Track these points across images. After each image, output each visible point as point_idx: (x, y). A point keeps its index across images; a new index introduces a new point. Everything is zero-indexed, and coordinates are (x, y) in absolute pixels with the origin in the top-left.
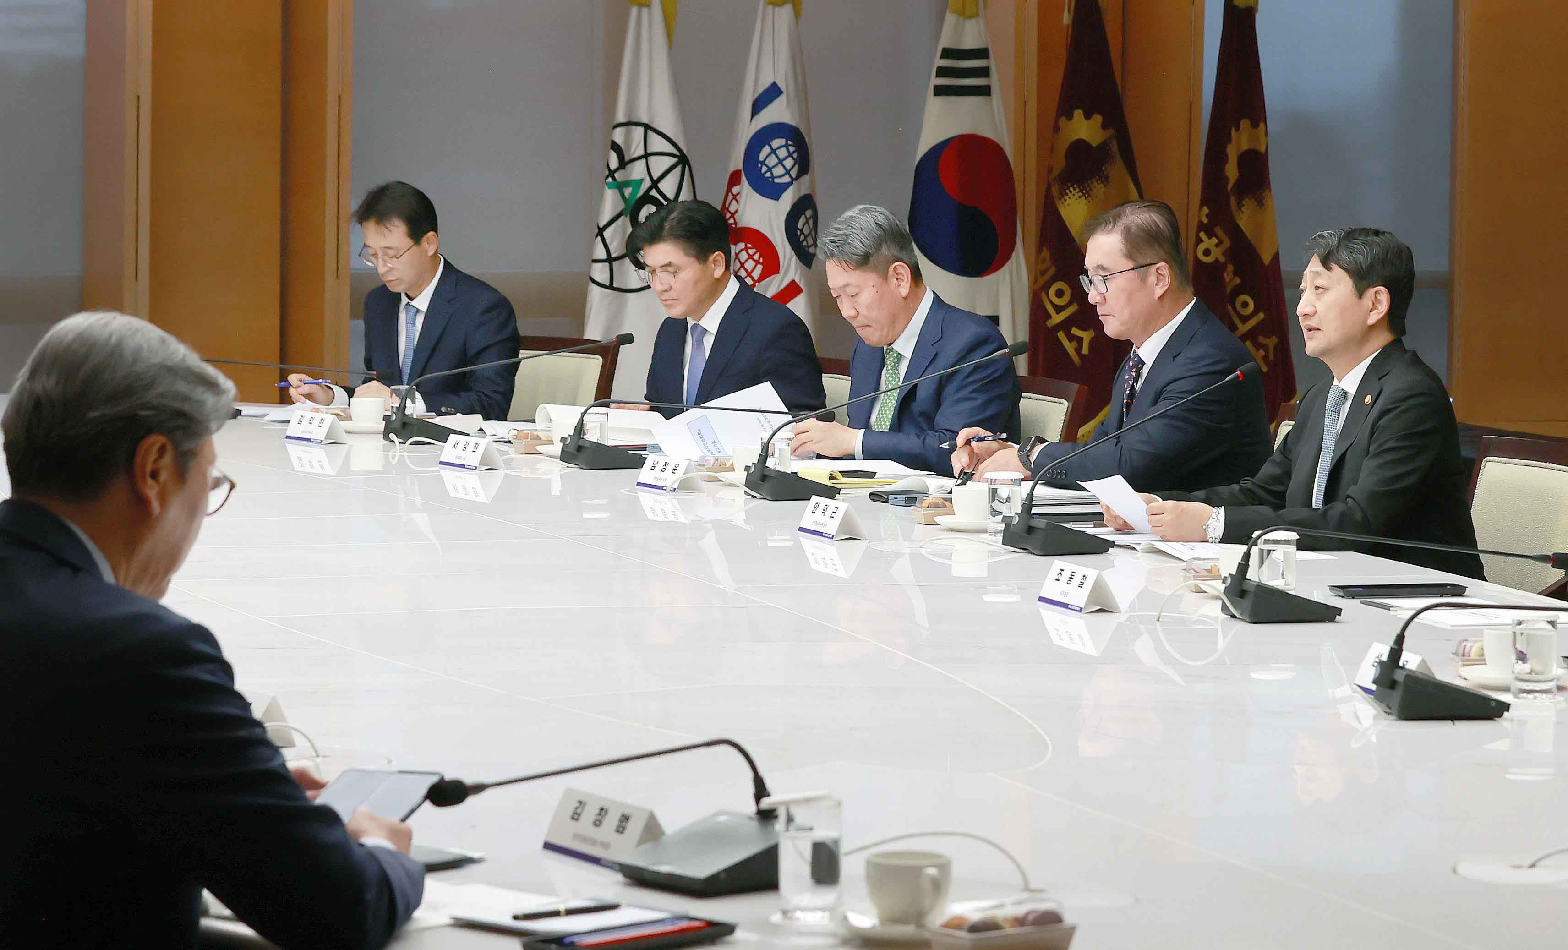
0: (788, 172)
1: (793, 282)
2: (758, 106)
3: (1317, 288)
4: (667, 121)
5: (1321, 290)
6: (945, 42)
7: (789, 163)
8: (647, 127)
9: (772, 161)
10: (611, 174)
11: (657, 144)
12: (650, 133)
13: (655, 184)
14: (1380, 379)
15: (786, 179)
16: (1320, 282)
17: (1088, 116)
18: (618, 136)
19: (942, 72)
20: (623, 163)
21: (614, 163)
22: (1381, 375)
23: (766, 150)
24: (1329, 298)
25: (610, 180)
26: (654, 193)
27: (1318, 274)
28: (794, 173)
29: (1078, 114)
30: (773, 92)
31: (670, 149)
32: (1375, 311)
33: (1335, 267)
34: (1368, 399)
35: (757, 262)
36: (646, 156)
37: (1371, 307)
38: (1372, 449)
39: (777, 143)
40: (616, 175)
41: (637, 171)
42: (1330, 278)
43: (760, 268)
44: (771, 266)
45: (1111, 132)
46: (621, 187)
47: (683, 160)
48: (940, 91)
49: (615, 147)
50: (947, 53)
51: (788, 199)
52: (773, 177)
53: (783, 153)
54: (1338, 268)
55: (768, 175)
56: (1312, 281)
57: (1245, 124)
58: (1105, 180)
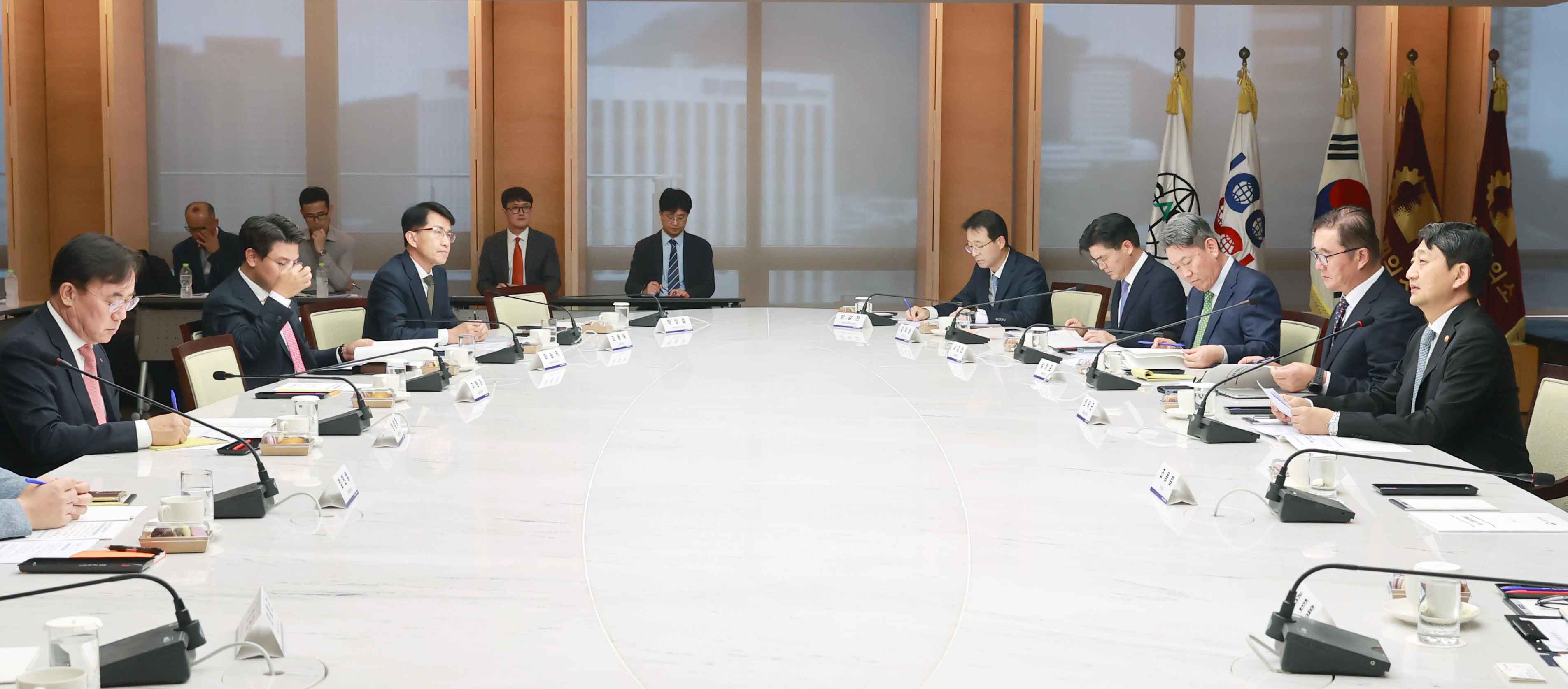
0: (1248, 199)
1: (1249, 255)
2: (1233, 165)
3: (1422, 261)
4: (1185, 172)
5: (1423, 263)
6: (1334, 131)
7: (1248, 194)
8: (1175, 176)
9: (1240, 193)
10: (1156, 199)
11: (1180, 184)
12: (1177, 179)
13: (1178, 204)
14: (1455, 325)
15: (1247, 202)
16: (1423, 257)
17: (1410, 170)
18: (1160, 180)
19: (1332, 147)
20: (1162, 194)
21: (1158, 194)
22: (1456, 322)
23: (1237, 187)
24: (1427, 268)
25: (1156, 202)
26: (1178, 209)
27: (1423, 252)
28: (1251, 199)
29: (1405, 168)
30: (1241, 158)
31: (1186, 187)
32: (1459, 280)
33: (1434, 247)
34: (1447, 338)
35: (1231, 244)
36: (1174, 190)
37: (1456, 276)
38: (1446, 374)
39: (1242, 183)
40: (1159, 200)
41: (1170, 198)
42: (1430, 255)
43: (1232, 247)
44: (1238, 246)
45: (1422, 177)
46: (1161, 206)
47: (1193, 192)
48: (1330, 157)
49: (1159, 186)
50: (1335, 137)
51: (1247, 212)
52: (1240, 201)
53: (1245, 189)
54: (1437, 249)
55: (1238, 200)
56: (1419, 257)
57: (1499, 173)
58: (1419, 203)
